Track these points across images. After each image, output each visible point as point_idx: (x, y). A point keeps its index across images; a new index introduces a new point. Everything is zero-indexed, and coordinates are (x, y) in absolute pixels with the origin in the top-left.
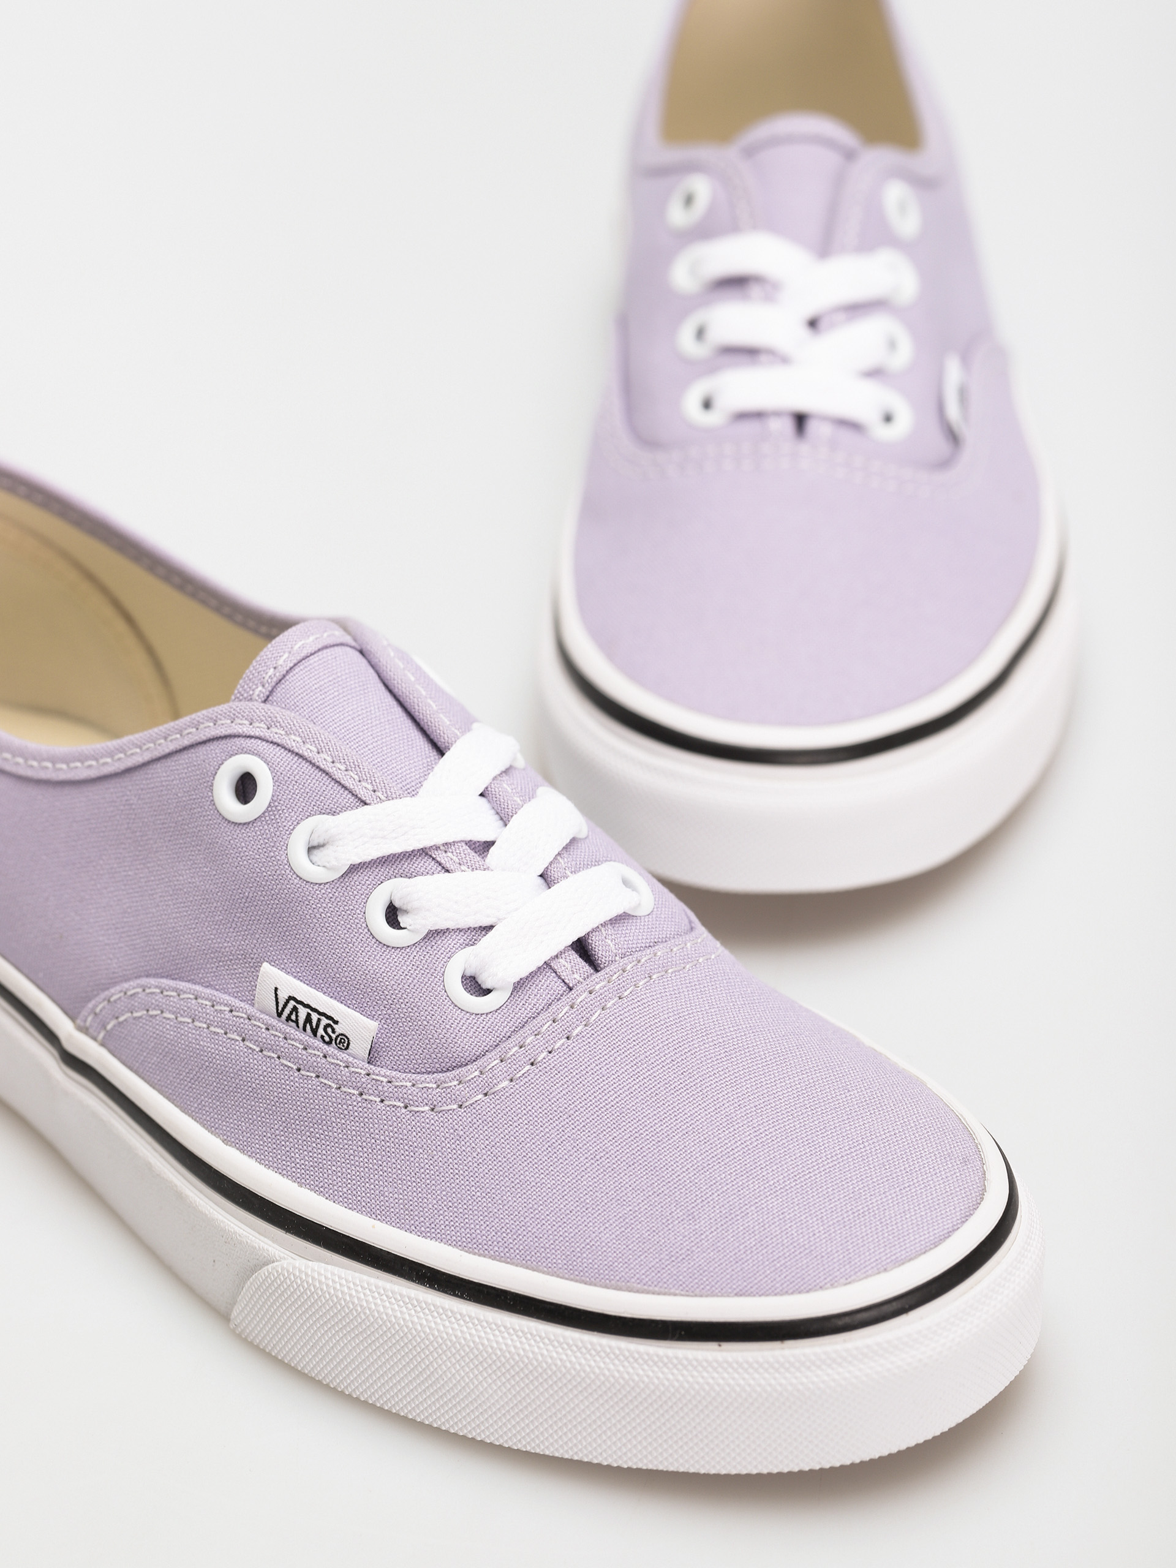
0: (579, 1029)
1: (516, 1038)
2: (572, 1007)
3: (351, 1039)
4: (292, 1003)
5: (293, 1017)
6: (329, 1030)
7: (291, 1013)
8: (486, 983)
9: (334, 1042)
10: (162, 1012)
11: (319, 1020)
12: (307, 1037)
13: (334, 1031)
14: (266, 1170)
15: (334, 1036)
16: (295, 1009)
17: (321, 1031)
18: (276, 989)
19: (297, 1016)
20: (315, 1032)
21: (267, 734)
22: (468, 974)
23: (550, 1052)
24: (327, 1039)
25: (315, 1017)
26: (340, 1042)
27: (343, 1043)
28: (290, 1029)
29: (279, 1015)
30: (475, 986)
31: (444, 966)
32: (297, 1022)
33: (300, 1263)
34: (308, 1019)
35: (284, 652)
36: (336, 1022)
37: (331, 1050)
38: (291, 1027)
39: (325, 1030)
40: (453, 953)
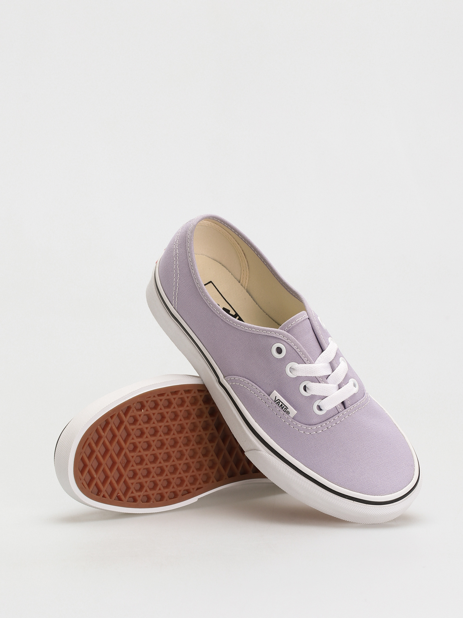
0: (339, 422)
1: (326, 422)
2: (338, 417)
3: (290, 413)
4: (279, 401)
5: (278, 403)
6: (286, 409)
7: (278, 402)
8: (322, 408)
9: (286, 412)
10: (247, 388)
11: (284, 406)
12: (280, 409)
13: (287, 410)
14: (264, 432)
15: (286, 411)
16: (279, 402)
17: (284, 409)
18: (276, 397)
19: (279, 404)
20: (282, 408)
21: (287, 341)
22: (319, 405)
23: (332, 426)
24: (285, 411)
25: (283, 405)
26: (287, 412)
27: (288, 413)
28: (277, 406)
29: (275, 401)
30: (320, 409)
31: (314, 403)
32: (279, 405)
33: (267, 454)
34: (282, 405)
35: (294, 321)
36: (288, 408)
37: (285, 413)
38: (277, 405)
39: (285, 409)
40: (317, 400)
